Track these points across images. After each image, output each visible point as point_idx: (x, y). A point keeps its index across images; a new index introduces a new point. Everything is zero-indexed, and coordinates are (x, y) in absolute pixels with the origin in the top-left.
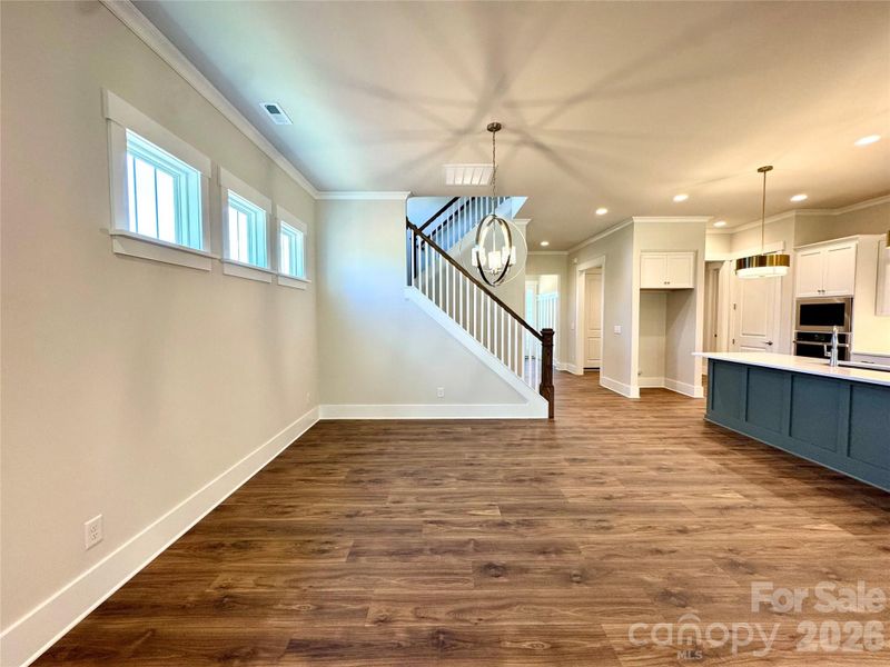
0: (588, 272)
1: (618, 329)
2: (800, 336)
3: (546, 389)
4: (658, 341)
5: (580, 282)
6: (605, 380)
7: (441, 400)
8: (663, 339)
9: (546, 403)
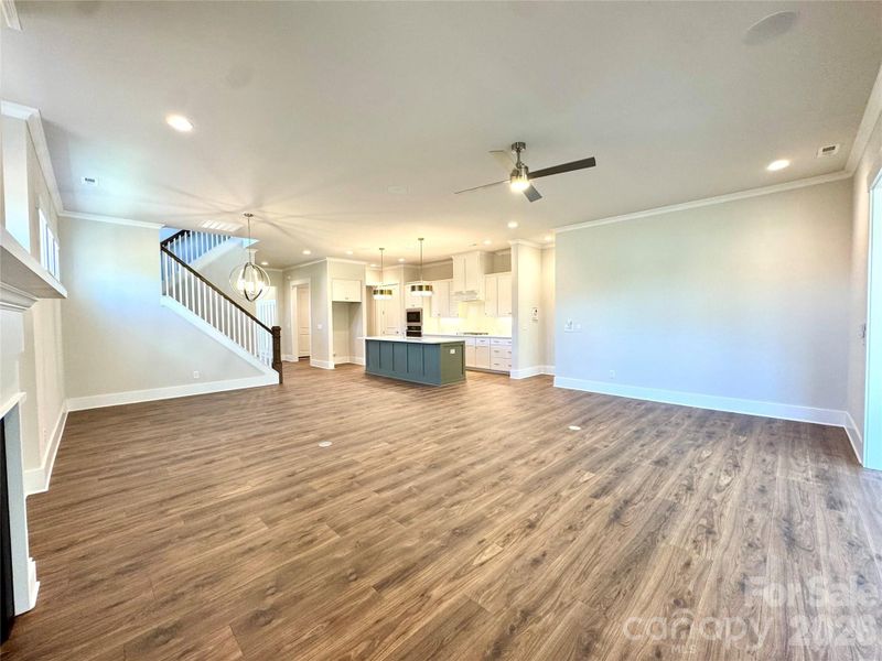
0: (299, 287)
1: (320, 327)
2: (409, 328)
3: (277, 364)
4: (344, 334)
5: (293, 294)
6: (314, 362)
7: (196, 381)
8: (347, 333)
9: (277, 374)
